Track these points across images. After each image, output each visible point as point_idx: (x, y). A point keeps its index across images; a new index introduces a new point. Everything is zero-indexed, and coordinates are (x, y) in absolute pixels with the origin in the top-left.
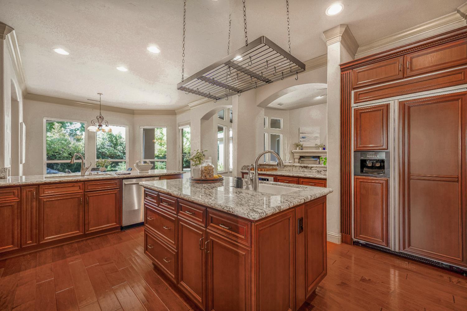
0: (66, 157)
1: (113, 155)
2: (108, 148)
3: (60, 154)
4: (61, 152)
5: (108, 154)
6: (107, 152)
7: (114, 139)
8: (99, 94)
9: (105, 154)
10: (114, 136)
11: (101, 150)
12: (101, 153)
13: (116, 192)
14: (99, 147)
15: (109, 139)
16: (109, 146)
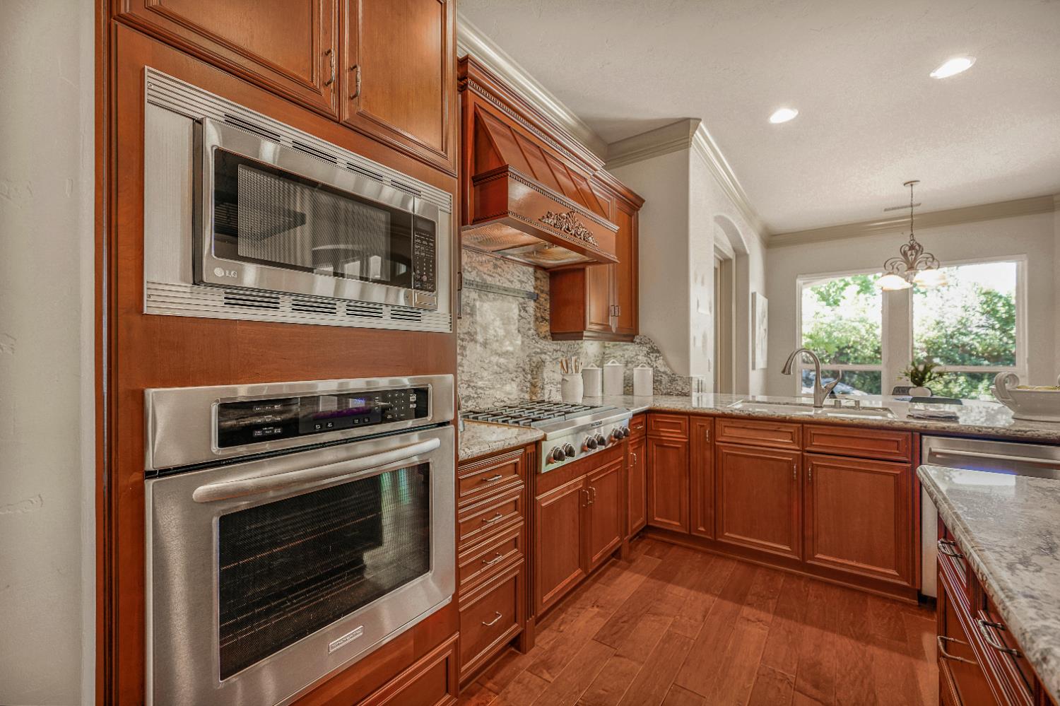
0: (870, 357)
1: (998, 351)
2: (981, 331)
3: (856, 350)
4: (859, 347)
5: (980, 349)
6: (977, 345)
7: (1000, 304)
8: (909, 184)
9: (972, 349)
10: (1001, 297)
11: (958, 340)
12: (958, 347)
13: (898, 472)
14: (953, 332)
15: (985, 306)
16: (983, 326)
